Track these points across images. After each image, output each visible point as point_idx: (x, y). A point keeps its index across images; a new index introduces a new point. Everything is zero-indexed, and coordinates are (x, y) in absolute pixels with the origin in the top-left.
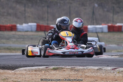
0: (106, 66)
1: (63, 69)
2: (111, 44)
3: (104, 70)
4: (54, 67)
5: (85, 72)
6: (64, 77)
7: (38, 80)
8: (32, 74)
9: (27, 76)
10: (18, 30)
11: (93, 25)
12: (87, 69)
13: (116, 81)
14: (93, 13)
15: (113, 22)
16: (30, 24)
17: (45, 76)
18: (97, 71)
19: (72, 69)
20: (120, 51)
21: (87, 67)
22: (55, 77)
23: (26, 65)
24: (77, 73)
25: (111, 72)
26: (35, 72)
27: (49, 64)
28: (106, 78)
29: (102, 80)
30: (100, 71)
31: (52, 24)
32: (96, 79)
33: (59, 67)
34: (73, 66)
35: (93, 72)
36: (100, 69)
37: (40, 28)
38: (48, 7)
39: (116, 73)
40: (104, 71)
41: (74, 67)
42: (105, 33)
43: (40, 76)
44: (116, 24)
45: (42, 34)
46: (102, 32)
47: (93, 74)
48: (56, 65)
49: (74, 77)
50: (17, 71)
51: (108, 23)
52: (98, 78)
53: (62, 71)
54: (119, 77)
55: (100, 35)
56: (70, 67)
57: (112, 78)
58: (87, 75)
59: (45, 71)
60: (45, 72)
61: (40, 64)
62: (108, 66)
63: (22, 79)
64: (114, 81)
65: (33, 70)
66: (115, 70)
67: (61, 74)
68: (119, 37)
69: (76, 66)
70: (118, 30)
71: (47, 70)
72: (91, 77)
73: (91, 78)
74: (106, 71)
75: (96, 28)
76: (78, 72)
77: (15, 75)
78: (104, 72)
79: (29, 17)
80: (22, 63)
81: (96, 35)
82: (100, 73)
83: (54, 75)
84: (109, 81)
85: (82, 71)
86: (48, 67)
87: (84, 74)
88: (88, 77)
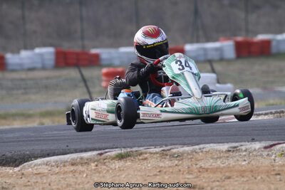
0: (248, 142)
1: (141, 154)
3: (246, 151)
4: (120, 152)
5: (197, 160)
7: (81, 186)
8: (65, 173)
9: (54, 177)
10: (10, 67)
11: (198, 41)
12: (202, 152)
13: (278, 177)
15: (247, 31)
16: (37, 50)
17: (97, 175)
18: (228, 155)
19: (163, 154)
21: (201, 146)
22: (123, 176)
23: (48, 152)
24: (176, 162)
25: (261, 155)
26: (72, 168)
27: (104, 145)
28: (252, 171)
29: (243, 177)
30: (234, 154)
31: (94, 47)
32: (227, 174)
34: (166, 146)
35: (218, 158)
36: (235, 150)
37: (63, 60)
39: (274, 156)
40: (244, 153)
41: (168, 148)
42: (229, 61)
43: (85, 175)
44: (256, 36)
45: (72, 73)
46: (222, 60)
47: (219, 162)
49: (172, 172)
50: (27, 167)
51: (235, 35)
52: (231, 171)
53: (139, 160)
54: (283, 166)
56: (158, 150)
57: (266, 168)
58: (203, 165)
59: (96, 163)
60: (97, 166)
61: (83, 146)
62: (253, 140)
64: (271, 177)
65: (67, 162)
66: (273, 148)
67: (139, 168)
68: (264, 68)
70: (264, 50)
71: (100, 161)
72: (215, 170)
73: (214, 173)
74: (250, 153)
75: (205, 50)
76: (179, 160)
77: (23, 179)
78: (245, 155)
79: (35, 32)
80: (36, 147)
82: (235, 159)
84: (259, 178)
85: (189, 157)
86: (103, 151)
87: (196, 165)
88: (207, 171)
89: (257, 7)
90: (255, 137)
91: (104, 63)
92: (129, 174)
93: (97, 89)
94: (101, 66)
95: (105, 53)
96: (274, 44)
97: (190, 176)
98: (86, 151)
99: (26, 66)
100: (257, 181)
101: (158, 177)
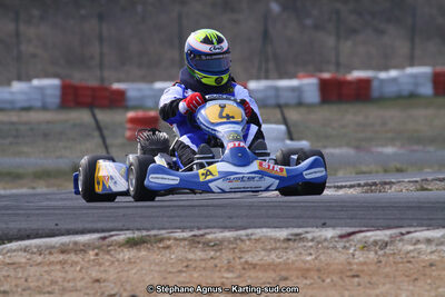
0: (317, 227)
1: (161, 240)
2: (335, 147)
3: (312, 240)
4: (131, 236)
5: (242, 251)
6: (165, 270)
7: (71, 284)
8: (51, 263)
9: (33, 270)
11: (267, 78)
12: (250, 239)
13: (356, 279)
14: (266, 35)
15: (338, 64)
16: (36, 82)
17: (97, 268)
18: (285, 245)
19: (194, 241)
20: (364, 169)
21: (249, 231)
22: (134, 271)
23: (28, 233)
24: (212, 253)
25: (335, 248)
26: (62, 257)
27: (110, 225)
28: (319, 270)
29: (306, 278)
30: (296, 245)
31: (119, 81)
32: (284, 274)
33: (148, 236)
34: (199, 229)
35: (272, 249)
36: (298, 238)
37: (73, 97)
38: (101, 17)
39: (353, 248)
41: (201, 232)
42: (310, 106)
43: (78, 268)
44: (349, 72)
45: (83, 116)
46: (300, 104)
47: (273, 256)
48: (138, 230)
49: (204, 269)
51: (321, 71)
52: (288, 270)
53: (159, 248)
54: (365, 263)
55: (293, 115)
56: (187, 234)
57: (340, 267)
58: (250, 259)
59: (96, 251)
60: (97, 255)
61: (80, 226)
62: (324, 225)
63: (13, 284)
64: (347, 279)
65: (53, 247)
66: (352, 237)
67: (157, 261)
69: (208, 231)
70: (361, 93)
71: (103, 247)
72: (266, 267)
73: (265, 271)
74: (319, 243)
75: (277, 89)
76: (216, 251)
78: (311, 247)
79: (34, 56)
80: (12, 225)
81: (279, 116)
82: (297, 252)
83: (130, 263)
84: (328, 280)
85: (231, 246)
86: (107, 234)
87: (240, 258)
88: (254, 268)
89: (354, 31)
90: (327, 221)
91: (130, 103)
92: (142, 269)
93: (119, 141)
94: (127, 108)
95: (132, 89)
96: (375, 84)
97: (230, 275)
98: (83, 232)
99: (19, 105)
100: (325, 284)
101: (184, 275)
